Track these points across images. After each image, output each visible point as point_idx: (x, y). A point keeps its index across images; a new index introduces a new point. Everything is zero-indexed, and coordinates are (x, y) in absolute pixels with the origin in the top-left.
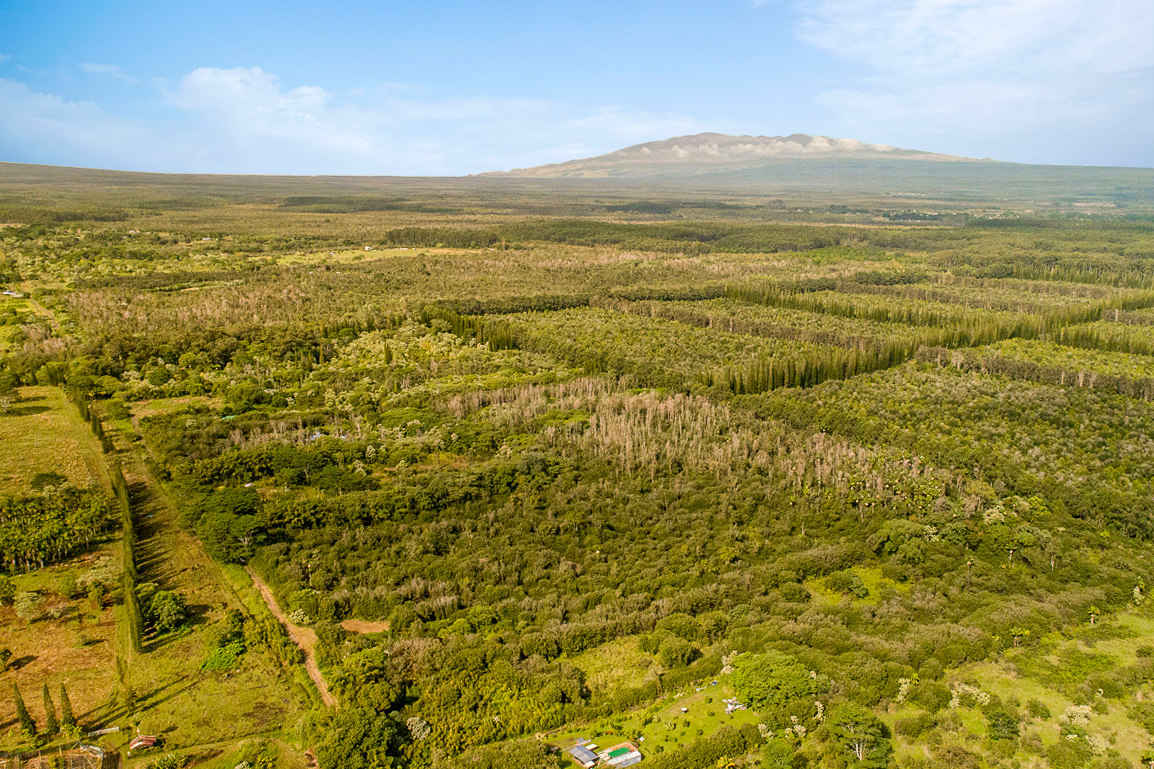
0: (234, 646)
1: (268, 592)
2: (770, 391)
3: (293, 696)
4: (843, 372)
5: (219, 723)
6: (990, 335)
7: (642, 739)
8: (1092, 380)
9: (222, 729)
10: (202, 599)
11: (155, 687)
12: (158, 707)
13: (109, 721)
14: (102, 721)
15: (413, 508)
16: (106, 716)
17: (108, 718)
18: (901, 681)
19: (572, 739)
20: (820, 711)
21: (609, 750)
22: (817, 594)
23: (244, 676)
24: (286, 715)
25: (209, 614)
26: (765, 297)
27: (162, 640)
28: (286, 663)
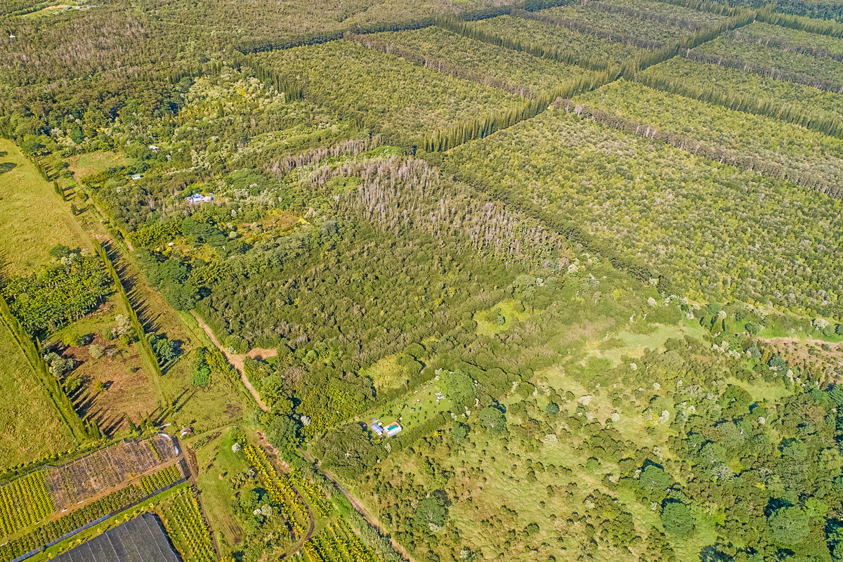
0: (204, 370)
1: (209, 330)
2: (462, 144)
3: (242, 399)
4: (508, 122)
5: (213, 418)
6: (603, 80)
7: (401, 418)
8: (654, 133)
9: (217, 421)
10: (176, 335)
11: (176, 397)
12: (183, 409)
13: (163, 419)
14: (161, 418)
15: (269, 264)
16: (161, 415)
17: (162, 417)
18: (514, 383)
19: (371, 419)
20: (477, 403)
21: (388, 427)
22: (481, 323)
23: (215, 388)
24: (243, 411)
25: (183, 346)
26: (463, 29)
27: (167, 367)
28: (233, 379)
